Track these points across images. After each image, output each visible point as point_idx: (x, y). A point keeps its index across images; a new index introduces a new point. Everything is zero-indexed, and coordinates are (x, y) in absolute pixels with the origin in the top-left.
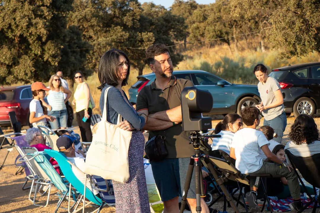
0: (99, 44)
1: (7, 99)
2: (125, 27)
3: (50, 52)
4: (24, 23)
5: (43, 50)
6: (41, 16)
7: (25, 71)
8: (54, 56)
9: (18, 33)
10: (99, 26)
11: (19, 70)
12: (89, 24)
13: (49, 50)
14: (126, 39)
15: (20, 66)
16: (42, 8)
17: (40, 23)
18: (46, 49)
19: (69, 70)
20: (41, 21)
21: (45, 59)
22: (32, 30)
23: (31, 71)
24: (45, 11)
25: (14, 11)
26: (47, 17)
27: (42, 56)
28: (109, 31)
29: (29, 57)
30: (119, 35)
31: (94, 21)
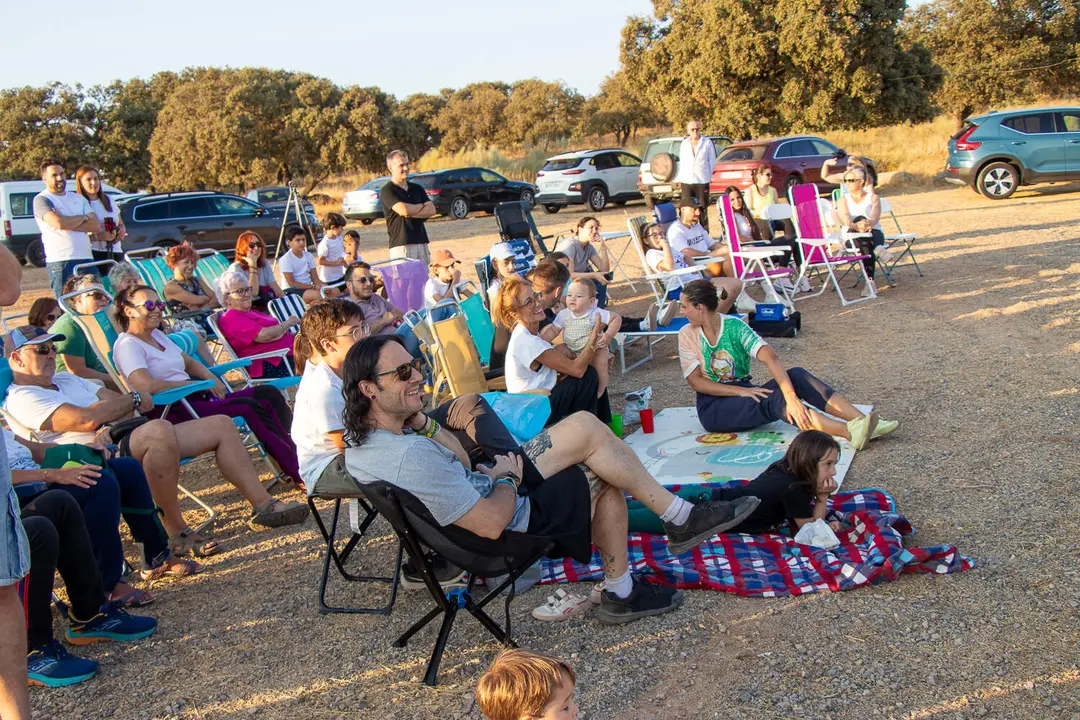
0: (997, 66)
1: (754, 157)
2: (1047, 38)
3: (859, 84)
4: (811, 43)
5: (850, 82)
6: (840, 31)
7: (818, 115)
8: (867, 90)
9: (805, 58)
10: (1003, 38)
11: (811, 113)
12: (986, 36)
13: (858, 80)
14: (1046, 56)
15: (814, 106)
16: (845, 18)
17: (837, 40)
18: (853, 79)
19: (897, 109)
20: (839, 38)
21: (853, 95)
22: (825, 52)
23: (827, 114)
24: (848, 23)
25: (801, 26)
26: (852, 32)
27: (848, 89)
28: (1019, 45)
29: (828, 92)
30: (1034, 50)
31: (993, 32)
